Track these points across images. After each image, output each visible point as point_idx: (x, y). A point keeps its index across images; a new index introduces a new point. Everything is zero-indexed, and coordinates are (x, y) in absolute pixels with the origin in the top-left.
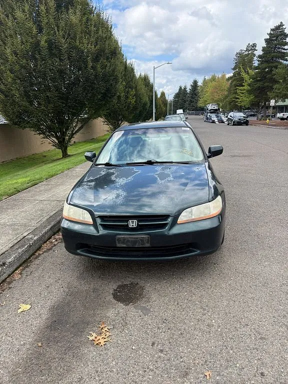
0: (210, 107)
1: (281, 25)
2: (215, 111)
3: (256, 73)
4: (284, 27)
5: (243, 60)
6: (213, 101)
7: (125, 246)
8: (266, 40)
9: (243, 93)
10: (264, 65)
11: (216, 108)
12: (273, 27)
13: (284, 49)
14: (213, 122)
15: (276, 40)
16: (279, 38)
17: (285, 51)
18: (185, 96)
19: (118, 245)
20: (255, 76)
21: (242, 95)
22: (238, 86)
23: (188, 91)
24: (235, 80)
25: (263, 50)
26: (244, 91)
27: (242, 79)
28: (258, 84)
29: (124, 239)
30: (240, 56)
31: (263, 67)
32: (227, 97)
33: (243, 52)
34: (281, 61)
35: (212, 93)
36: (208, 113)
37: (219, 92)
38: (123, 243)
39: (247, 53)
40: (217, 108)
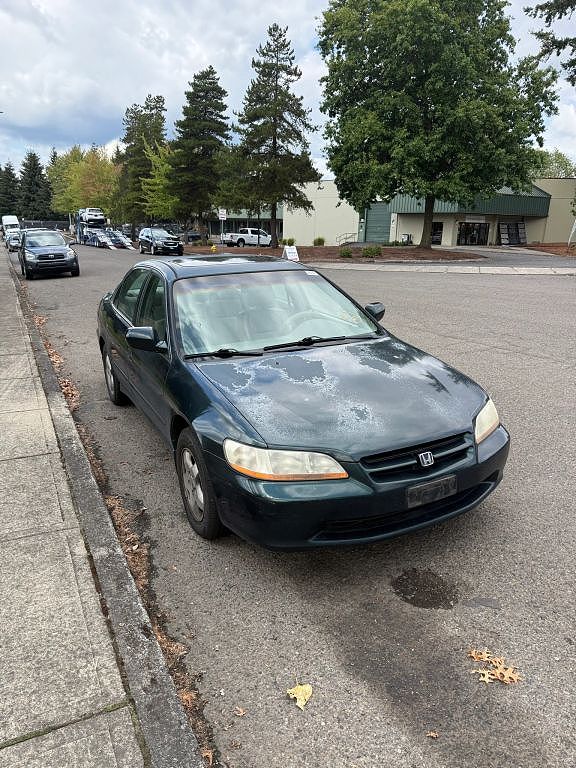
0: (87, 214)
1: (211, 72)
2: (98, 224)
3: (177, 155)
4: (216, 76)
5: (143, 126)
6: (89, 203)
7: (419, 503)
8: (189, 95)
9: (153, 191)
10: (191, 142)
11: (99, 217)
12: (198, 73)
13: (221, 117)
14: (104, 246)
15: (205, 97)
16: (210, 95)
17: (223, 121)
18: (13, 187)
19: (411, 505)
20: (177, 160)
21: (152, 195)
22: (140, 175)
23: (18, 176)
24: (132, 163)
25: (185, 113)
26: (156, 188)
27: (148, 164)
28: (186, 177)
29: (420, 491)
30: (135, 116)
31: (191, 145)
32: (118, 195)
33: (140, 108)
34: (218, 137)
35: (83, 186)
36: (83, 226)
37: (97, 184)
38: (418, 499)
39: (148, 112)
40: (102, 217)
